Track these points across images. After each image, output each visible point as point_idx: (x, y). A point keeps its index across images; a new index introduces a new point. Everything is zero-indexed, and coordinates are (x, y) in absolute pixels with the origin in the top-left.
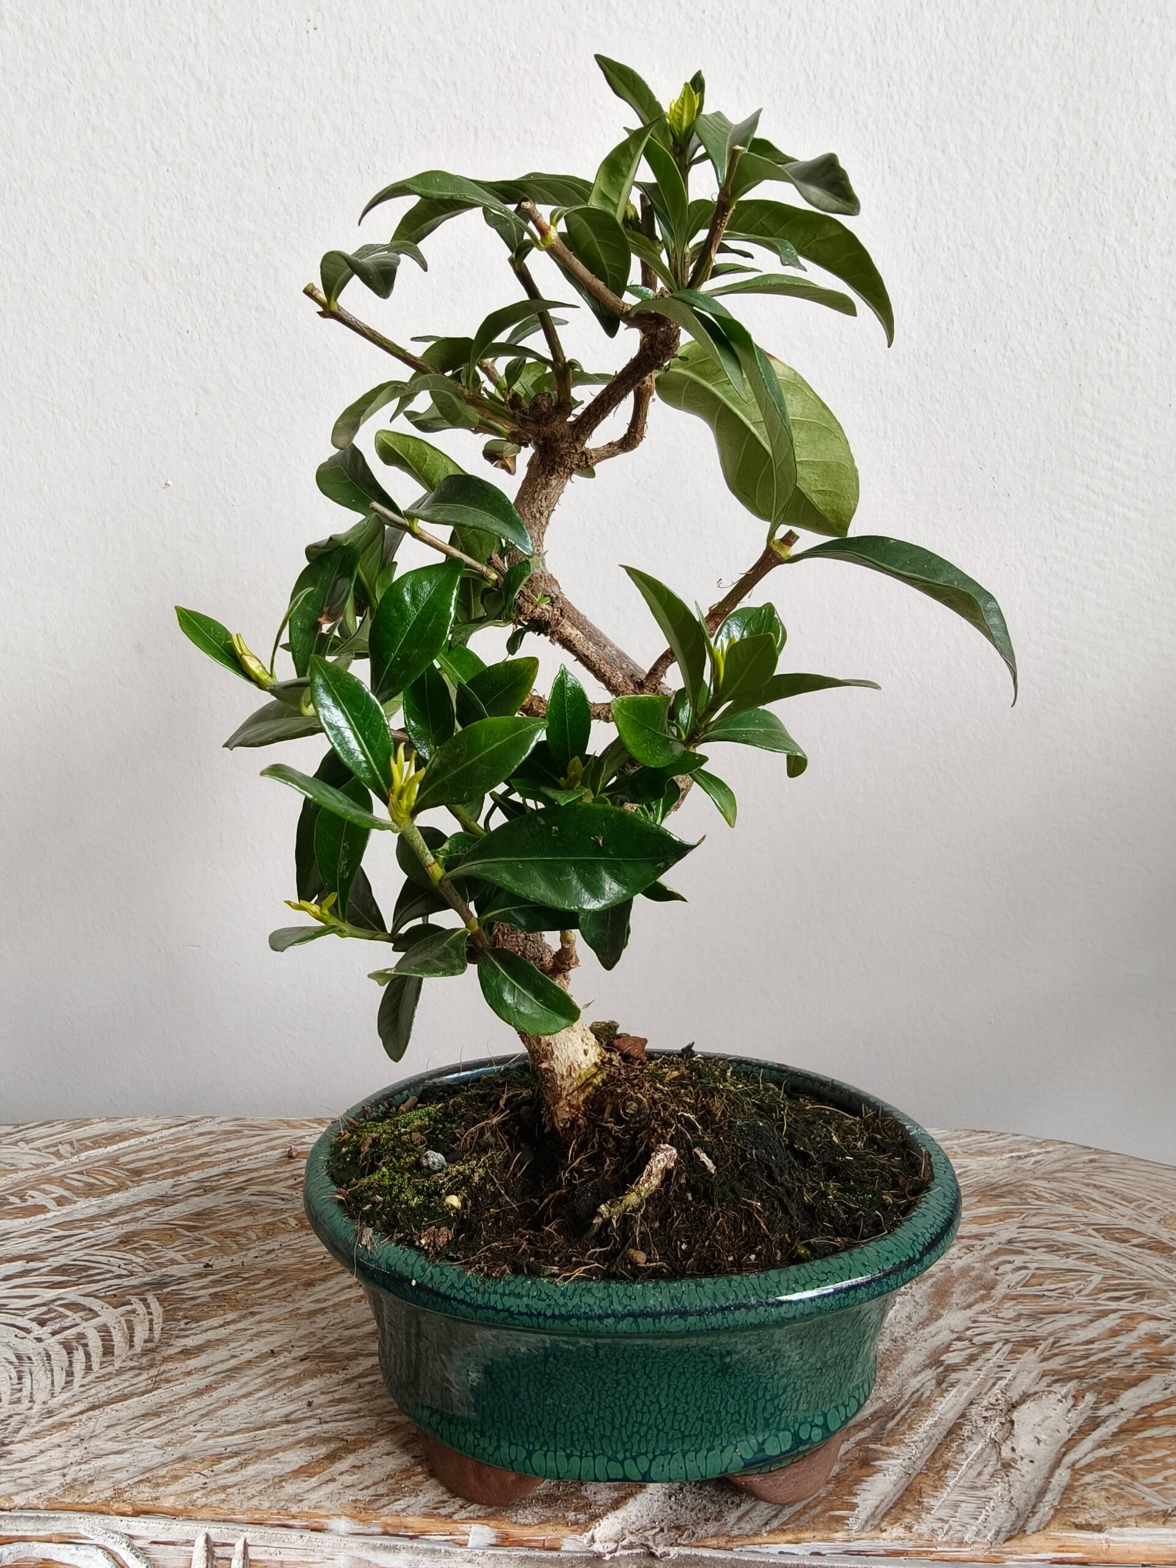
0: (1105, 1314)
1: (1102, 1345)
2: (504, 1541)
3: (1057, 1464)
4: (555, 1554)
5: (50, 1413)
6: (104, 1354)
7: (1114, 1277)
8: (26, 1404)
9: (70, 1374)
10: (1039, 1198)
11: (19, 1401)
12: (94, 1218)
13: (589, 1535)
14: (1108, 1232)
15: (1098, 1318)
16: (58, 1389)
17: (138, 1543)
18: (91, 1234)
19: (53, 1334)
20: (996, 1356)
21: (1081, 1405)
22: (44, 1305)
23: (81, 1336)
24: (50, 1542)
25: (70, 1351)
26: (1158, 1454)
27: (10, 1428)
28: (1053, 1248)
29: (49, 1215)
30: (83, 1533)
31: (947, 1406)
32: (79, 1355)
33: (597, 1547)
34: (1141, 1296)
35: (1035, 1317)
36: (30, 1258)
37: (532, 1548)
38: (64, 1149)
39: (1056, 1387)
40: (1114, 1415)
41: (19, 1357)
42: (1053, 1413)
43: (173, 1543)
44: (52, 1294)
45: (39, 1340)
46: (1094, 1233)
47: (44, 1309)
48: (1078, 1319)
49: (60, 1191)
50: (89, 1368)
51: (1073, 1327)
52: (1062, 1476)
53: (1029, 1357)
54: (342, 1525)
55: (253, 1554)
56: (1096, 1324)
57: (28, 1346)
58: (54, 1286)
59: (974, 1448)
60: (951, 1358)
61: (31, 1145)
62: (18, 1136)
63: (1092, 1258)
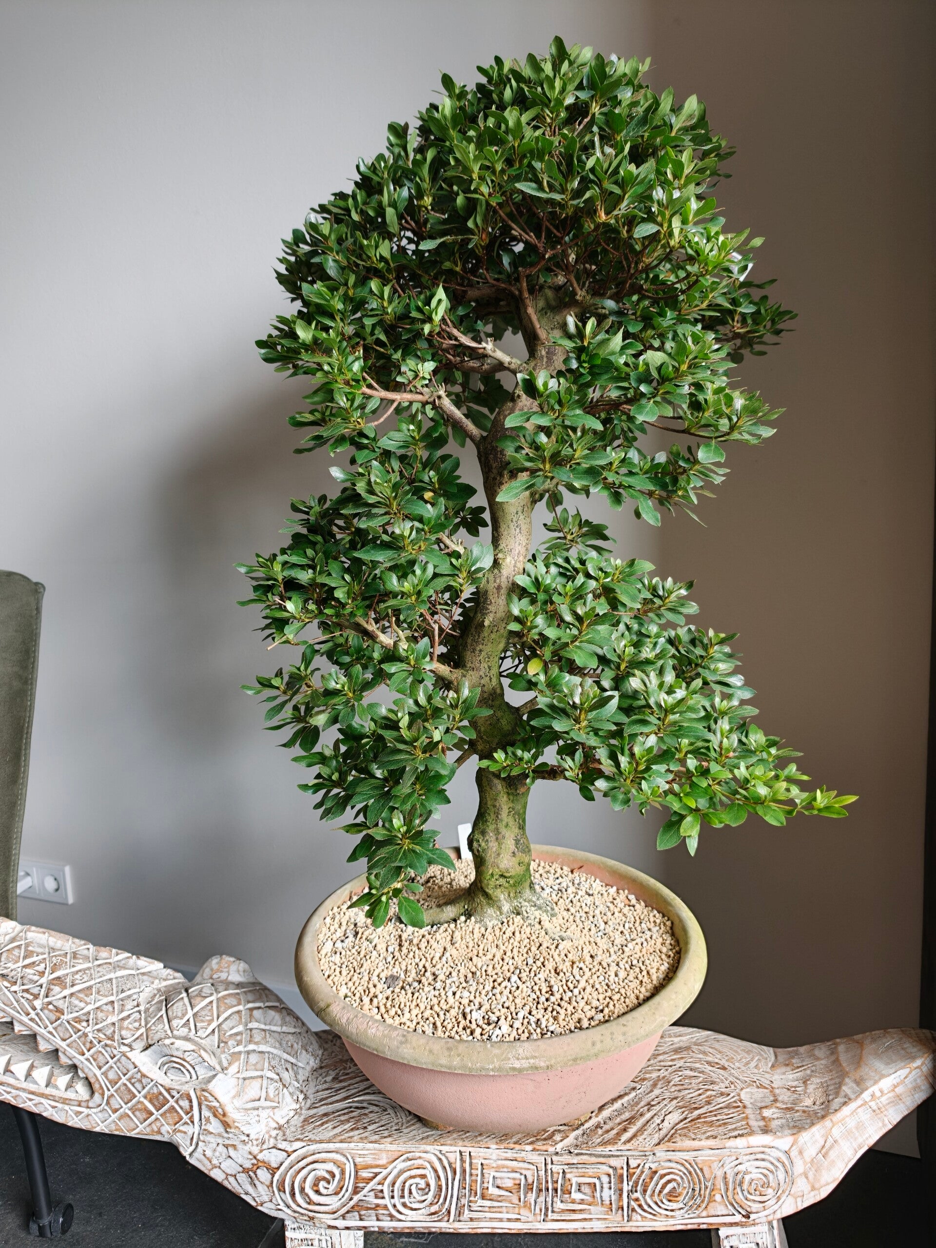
0: (699, 1089)
1: (696, 1098)
2: (534, 1150)
3: (673, 1128)
4: (546, 1153)
7: (706, 1078)
13: (554, 1147)
14: (709, 1063)
15: (697, 1091)
17: (443, 1152)
20: (665, 1102)
21: (684, 1114)
24: (420, 1152)
26: (698, 1126)
27: (400, 1125)
28: (691, 1070)
30: (429, 1150)
31: (648, 1116)
33: (557, 1150)
35: (679, 1091)
37: (541, 1150)
39: (679, 1109)
40: (691, 1116)
41: (392, 1107)
42: (676, 1116)
43: (452, 1152)
46: (705, 1064)
48: (691, 1091)
51: (689, 1093)
52: (673, 1131)
53: (675, 1102)
54: (494, 1146)
55: (472, 1154)
56: (696, 1093)
59: (653, 1126)
60: (653, 1103)
63: (702, 1072)
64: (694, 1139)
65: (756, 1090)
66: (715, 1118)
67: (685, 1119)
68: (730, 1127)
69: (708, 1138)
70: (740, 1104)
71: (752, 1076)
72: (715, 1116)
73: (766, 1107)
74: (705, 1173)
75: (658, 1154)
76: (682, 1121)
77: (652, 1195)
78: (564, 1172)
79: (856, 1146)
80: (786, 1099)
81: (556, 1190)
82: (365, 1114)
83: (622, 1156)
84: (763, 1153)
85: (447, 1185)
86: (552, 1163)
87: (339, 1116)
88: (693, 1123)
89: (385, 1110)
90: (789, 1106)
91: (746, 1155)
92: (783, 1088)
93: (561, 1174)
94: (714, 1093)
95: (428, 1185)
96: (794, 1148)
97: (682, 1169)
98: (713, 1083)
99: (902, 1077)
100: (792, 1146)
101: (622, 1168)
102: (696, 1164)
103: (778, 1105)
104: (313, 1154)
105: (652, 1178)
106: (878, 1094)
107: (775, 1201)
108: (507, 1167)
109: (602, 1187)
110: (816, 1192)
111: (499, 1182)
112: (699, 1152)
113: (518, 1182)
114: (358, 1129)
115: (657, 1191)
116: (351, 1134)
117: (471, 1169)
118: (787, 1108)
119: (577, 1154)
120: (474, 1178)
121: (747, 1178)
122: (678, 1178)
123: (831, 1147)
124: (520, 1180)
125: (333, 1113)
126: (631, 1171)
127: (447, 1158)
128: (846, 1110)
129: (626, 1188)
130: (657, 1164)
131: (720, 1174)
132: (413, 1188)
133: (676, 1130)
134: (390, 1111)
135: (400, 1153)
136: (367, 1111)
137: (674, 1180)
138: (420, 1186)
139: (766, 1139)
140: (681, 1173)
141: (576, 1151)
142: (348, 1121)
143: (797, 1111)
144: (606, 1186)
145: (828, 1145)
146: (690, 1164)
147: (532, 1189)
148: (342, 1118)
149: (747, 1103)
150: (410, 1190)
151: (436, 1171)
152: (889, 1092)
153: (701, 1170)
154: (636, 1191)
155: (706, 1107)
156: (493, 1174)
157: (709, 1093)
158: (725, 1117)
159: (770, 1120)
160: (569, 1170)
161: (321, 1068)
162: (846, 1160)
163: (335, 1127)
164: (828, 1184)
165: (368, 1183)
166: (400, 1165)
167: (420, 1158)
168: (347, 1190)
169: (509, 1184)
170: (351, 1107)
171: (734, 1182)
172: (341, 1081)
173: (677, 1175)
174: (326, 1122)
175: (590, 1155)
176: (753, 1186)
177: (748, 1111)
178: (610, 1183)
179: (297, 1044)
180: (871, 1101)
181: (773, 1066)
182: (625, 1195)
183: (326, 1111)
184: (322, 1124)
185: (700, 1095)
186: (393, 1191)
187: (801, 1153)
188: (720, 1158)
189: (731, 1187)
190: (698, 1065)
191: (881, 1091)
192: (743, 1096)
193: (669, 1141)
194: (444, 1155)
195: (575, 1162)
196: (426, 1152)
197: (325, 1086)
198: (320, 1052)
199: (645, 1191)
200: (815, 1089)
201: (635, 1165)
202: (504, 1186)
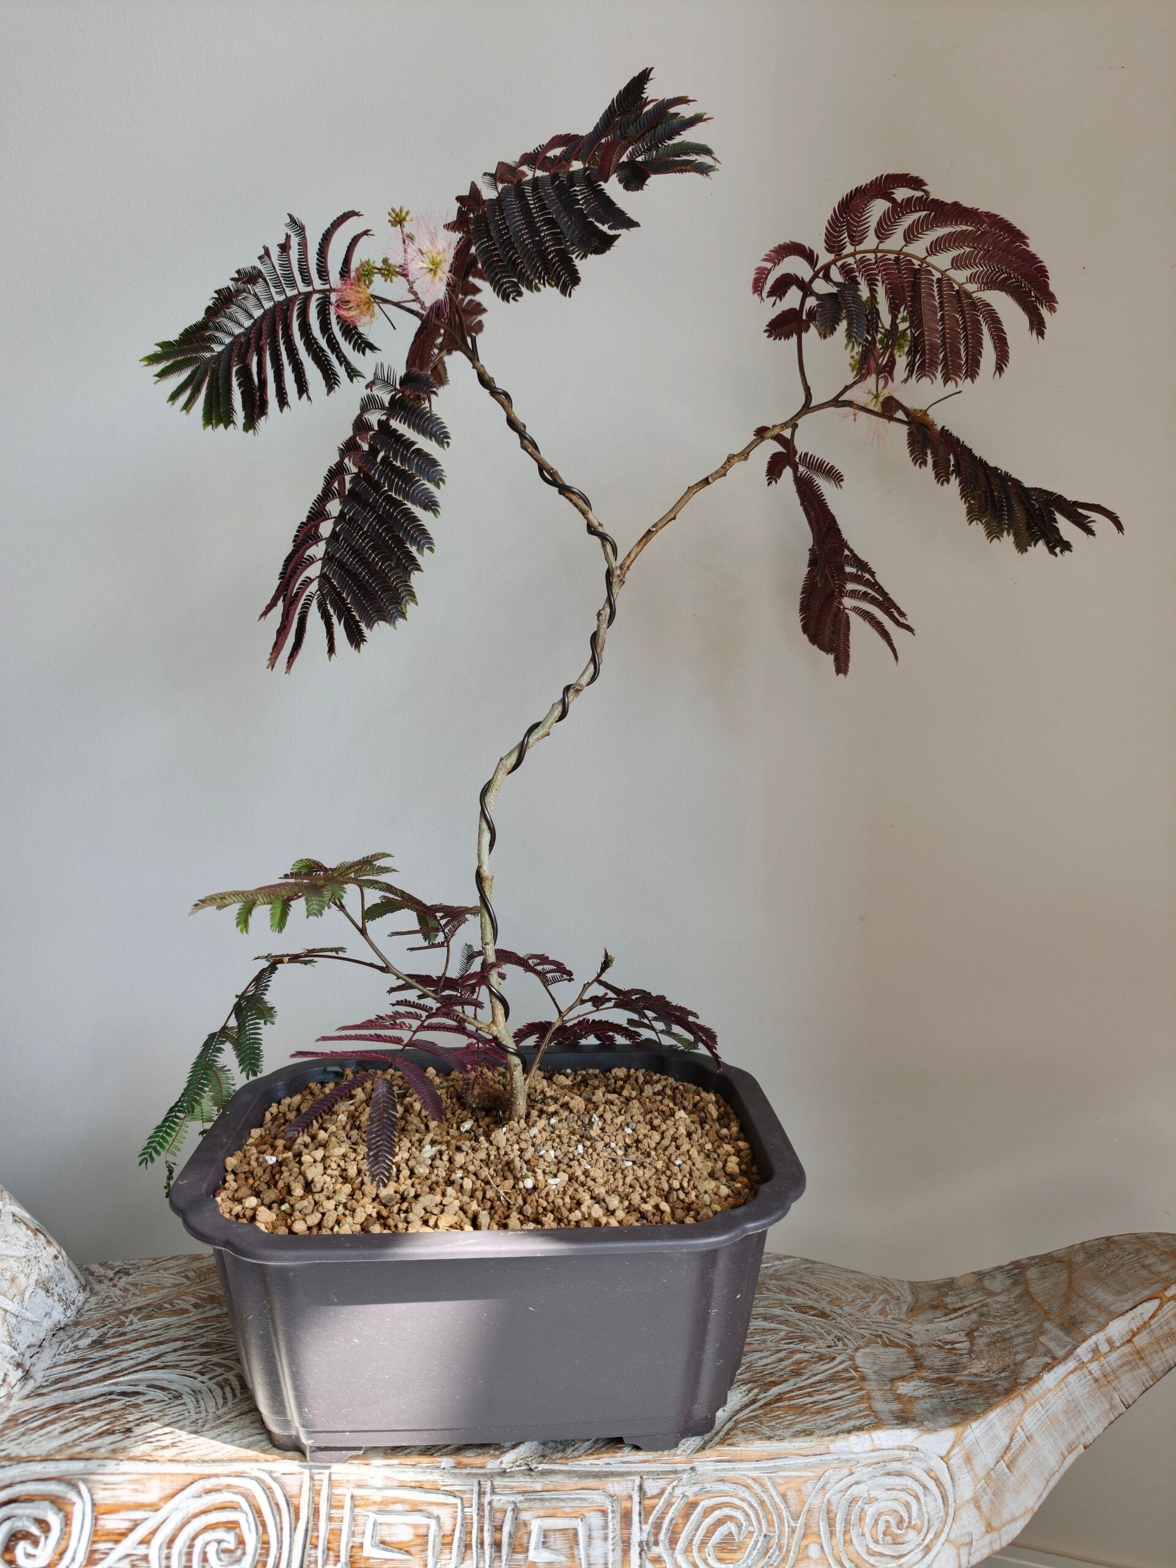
0: (780, 1351)
1: (772, 1366)
2: (458, 1465)
3: (730, 1419)
4: (482, 1471)
5: (219, 1417)
6: (241, 1388)
7: (792, 1332)
8: (204, 1414)
9: (225, 1398)
10: (769, 1290)
11: (200, 1412)
12: (218, 1316)
13: (500, 1460)
14: (798, 1308)
15: (776, 1353)
16: (220, 1406)
17: (275, 1475)
18: (219, 1325)
19: (210, 1379)
21: (751, 1395)
22: (200, 1364)
23: (226, 1380)
24: (230, 1476)
25: (222, 1388)
26: (777, 1413)
27: (200, 1424)
29: (190, 1315)
30: (248, 1471)
32: (227, 1389)
33: (503, 1466)
34: (802, 1341)
36: (185, 1339)
37: (472, 1467)
38: (191, 1274)
39: (742, 1387)
40: (765, 1397)
41: (194, 1391)
42: (735, 1398)
43: (293, 1474)
44: (203, 1358)
45: (203, 1382)
46: (791, 1309)
47: (201, 1367)
48: (765, 1354)
49: (194, 1300)
50: (234, 1396)
51: (761, 1358)
52: (729, 1424)
54: (378, 1461)
55: (333, 1477)
56: (774, 1356)
57: (197, 1384)
58: (203, 1354)
61: (168, 1272)
62: (158, 1266)
63: (785, 1322)
64: (769, 1438)
65: (882, 1350)
66: (809, 1400)
67: (754, 1402)
68: (837, 1414)
69: (796, 1435)
70: (854, 1374)
71: (874, 1326)
72: (809, 1395)
73: (902, 1378)
74: (791, 1502)
75: (700, 1469)
76: (747, 1406)
77: (687, 1550)
78: (516, 1510)
79: (1063, 1448)
80: (937, 1363)
81: (497, 1545)
82: (137, 1406)
83: (629, 1473)
84: (899, 1460)
85: (280, 1541)
86: (493, 1492)
87: (83, 1409)
88: (768, 1408)
89: (179, 1396)
90: (944, 1375)
91: (869, 1465)
92: (930, 1345)
93: (509, 1515)
94: (806, 1356)
95: (241, 1542)
96: (956, 1450)
97: (747, 1495)
98: (804, 1339)
99: (1146, 1317)
100: (952, 1447)
101: (630, 1497)
102: (774, 1484)
103: (924, 1374)
104: (10, 1485)
105: (687, 1516)
106: (1104, 1348)
107: (920, 1555)
108: (403, 1502)
109: (590, 1537)
110: (995, 1535)
111: (385, 1533)
112: (779, 1463)
113: (422, 1531)
114: (113, 1433)
115: (697, 1541)
116: (97, 1442)
117: (332, 1507)
118: (938, 1380)
119: (543, 1473)
120: (334, 1525)
121: (871, 1510)
122: (739, 1515)
123: (1022, 1448)
124: (428, 1528)
125: (74, 1403)
126: (647, 1502)
127: (282, 1486)
128: (1049, 1379)
129: (637, 1534)
130: (696, 1488)
131: (816, 1502)
132: (212, 1550)
133: (736, 1423)
134: (188, 1399)
135: (190, 1479)
136: (140, 1400)
137: (731, 1518)
138: (224, 1545)
139: (907, 1435)
140: (744, 1505)
141: (541, 1467)
142: (97, 1418)
143: (959, 1384)
144: (597, 1534)
145: (1014, 1448)
146: (762, 1485)
147: (451, 1544)
148: (87, 1413)
149: (868, 1372)
150: (205, 1553)
151: (258, 1513)
152: (1123, 1344)
153: (784, 1496)
154: (656, 1543)
155: (792, 1381)
156: (373, 1517)
157: (797, 1357)
158: (827, 1397)
159: (912, 1399)
160: (526, 1505)
161: (76, 1324)
162: (1046, 1475)
163: (67, 1431)
164: (1014, 1519)
165: (117, 1542)
166: (187, 1503)
167: (228, 1486)
168: (73, 1559)
169: (404, 1534)
170: (111, 1393)
171: (847, 1522)
172: (106, 1347)
173: (738, 1508)
174: (52, 1422)
175: (569, 1473)
176: (881, 1526)
177: (871, 1386)
178: (605, 1527)
179: (28, 1276)
180: (1090, 1361)
181: (911, 1310)
182: (635, 1551)
183: (59, 1401)
184: (42, 1426)
185: (781, 1360)
186: (168, 1558)
187: (968, 1459)
188: (819, 1472)
189: (839, 1527)
190: (777, 1311)
191: (1109, 1341)
192: (859, 1361)
193: (722, 1442)
194: (275, 1479)
195: (538, 1486)
196: (239, 1475)
197: (73, 1356)
198: (81, 1297)
199: (673, 1542)
200: (988, 1345)
201: (655, 1492)
202: (394, 1539)
